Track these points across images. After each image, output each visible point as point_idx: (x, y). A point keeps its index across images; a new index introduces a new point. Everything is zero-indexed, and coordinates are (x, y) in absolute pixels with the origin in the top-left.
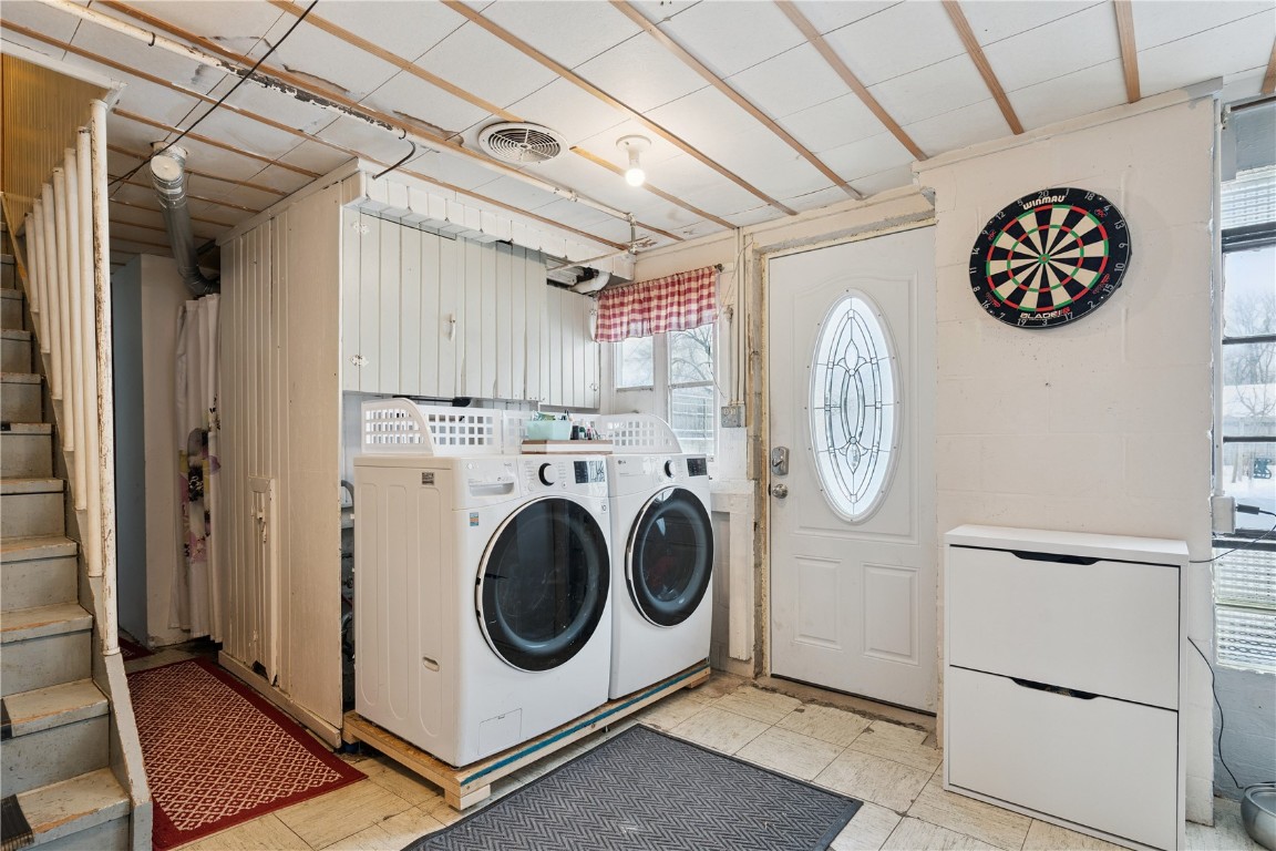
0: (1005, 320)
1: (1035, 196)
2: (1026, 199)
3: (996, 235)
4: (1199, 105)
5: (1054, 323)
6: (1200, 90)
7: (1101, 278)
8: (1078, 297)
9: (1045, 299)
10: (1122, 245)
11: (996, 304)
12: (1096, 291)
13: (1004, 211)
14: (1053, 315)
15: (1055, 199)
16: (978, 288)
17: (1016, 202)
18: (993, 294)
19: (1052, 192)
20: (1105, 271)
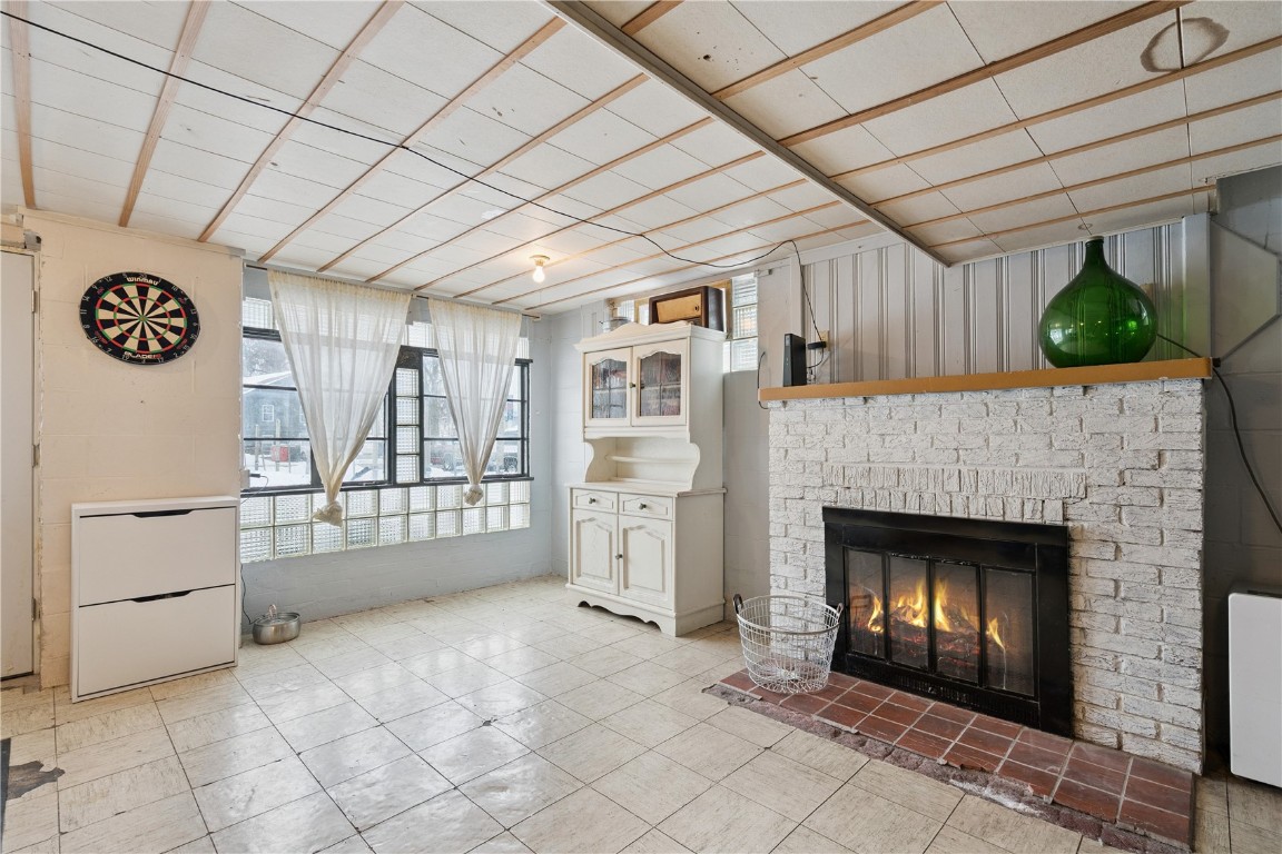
0: (112, 354)
1: (137, 275)
2: (130, 275)
3: (104, 292)
4: (235, 259)
5: (149, 362)
6: (235, 252)
7: (182, 340)
8: (166, 349)
9: (143, 345)
10: (195, 324)
11: (104, 341)
12: (178, 348)
13: (112, 276)
14: (149, 357)
15: (151, 282)
16: (88, 326)
17: (121, 274)
18: (101, 333)
19: (149, 277)
20: (184, 337)
